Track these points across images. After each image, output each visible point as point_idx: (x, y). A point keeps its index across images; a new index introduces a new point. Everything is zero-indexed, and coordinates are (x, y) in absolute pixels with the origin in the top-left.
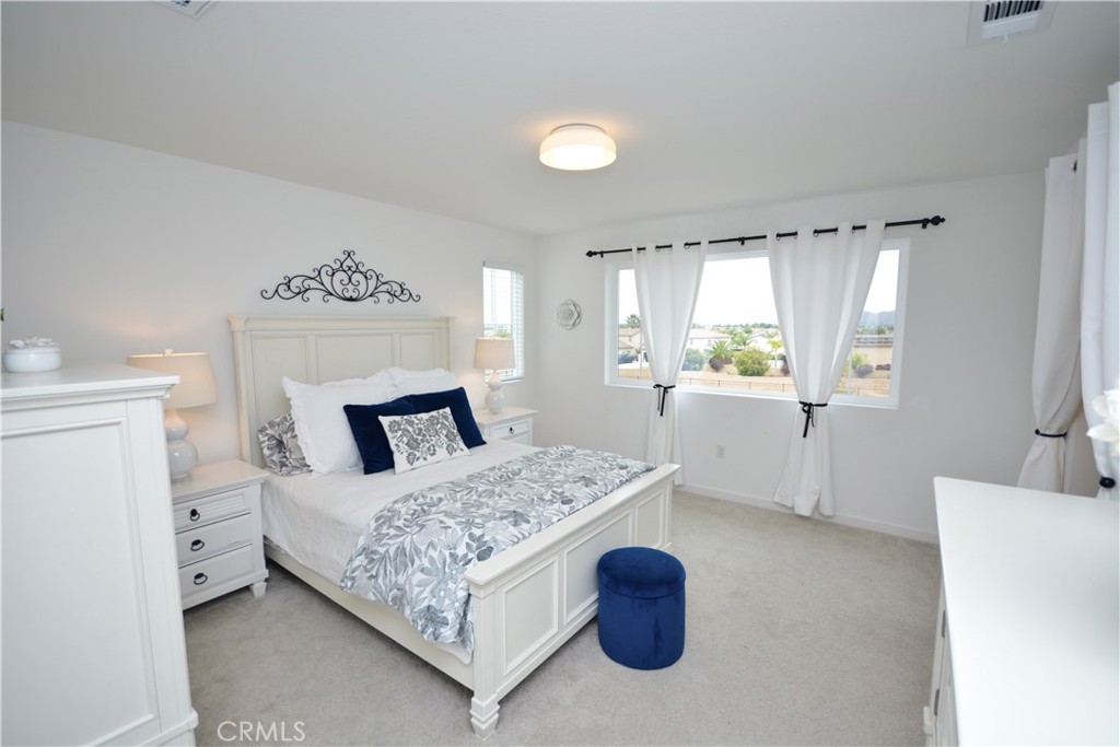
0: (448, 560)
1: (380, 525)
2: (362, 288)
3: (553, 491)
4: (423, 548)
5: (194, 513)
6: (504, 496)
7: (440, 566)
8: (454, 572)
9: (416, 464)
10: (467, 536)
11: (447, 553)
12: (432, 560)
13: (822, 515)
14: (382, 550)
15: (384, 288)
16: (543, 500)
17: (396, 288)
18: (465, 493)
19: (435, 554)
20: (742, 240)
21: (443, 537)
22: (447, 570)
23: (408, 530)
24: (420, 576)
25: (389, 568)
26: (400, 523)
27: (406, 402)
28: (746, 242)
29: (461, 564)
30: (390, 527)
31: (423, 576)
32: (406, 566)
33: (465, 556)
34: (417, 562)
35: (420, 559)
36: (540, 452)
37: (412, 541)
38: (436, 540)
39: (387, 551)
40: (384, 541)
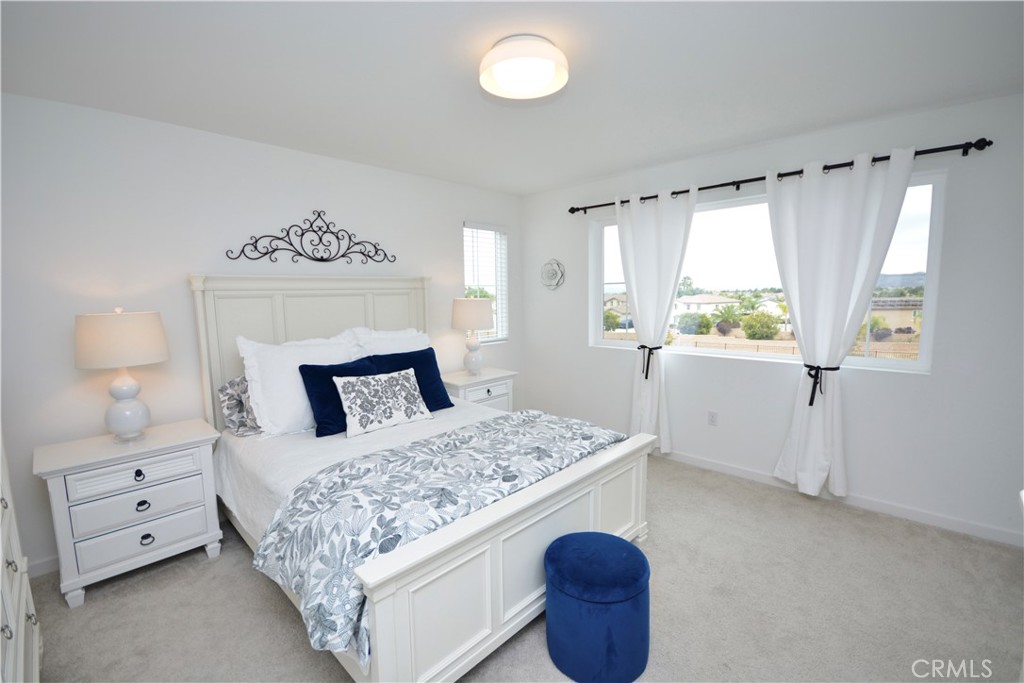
0: (348, 549)
1: (297, 498)
2: (334, 249)
3: (497, 465)
4: (327, 530)
5: (139, 473)
6: (441, 469)
7: (338, 556)
8: (351, 565)
9: (369, 427)
10: (375, 519)
11: (349, 539)
12: (332, 547)
13: (832, 495)
14: (292, 528)
15: (357, 248)
16: (482, 475)
17: (370, 248)
18: (399, 463)
19: (336, 539)
20: (737, 184)
21: (350, 520)
22: (345, 562)
23: (320, 506)
24: (318, 565)
25: (295, 550)
26: (314, 498)
27: (367, 363)
28: (742, 185)
29: (360, 555)
30: (305, 501)
31: (322, 566)
32: (310, 550)
33: (368, 544)
34: (319, 548)
35: (322, 543)
36: (501, 418)
37: (320, 522)
38: (342, 522)
39: (296, 530)
40: (296, 518)
